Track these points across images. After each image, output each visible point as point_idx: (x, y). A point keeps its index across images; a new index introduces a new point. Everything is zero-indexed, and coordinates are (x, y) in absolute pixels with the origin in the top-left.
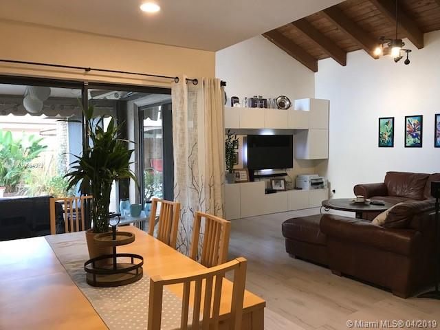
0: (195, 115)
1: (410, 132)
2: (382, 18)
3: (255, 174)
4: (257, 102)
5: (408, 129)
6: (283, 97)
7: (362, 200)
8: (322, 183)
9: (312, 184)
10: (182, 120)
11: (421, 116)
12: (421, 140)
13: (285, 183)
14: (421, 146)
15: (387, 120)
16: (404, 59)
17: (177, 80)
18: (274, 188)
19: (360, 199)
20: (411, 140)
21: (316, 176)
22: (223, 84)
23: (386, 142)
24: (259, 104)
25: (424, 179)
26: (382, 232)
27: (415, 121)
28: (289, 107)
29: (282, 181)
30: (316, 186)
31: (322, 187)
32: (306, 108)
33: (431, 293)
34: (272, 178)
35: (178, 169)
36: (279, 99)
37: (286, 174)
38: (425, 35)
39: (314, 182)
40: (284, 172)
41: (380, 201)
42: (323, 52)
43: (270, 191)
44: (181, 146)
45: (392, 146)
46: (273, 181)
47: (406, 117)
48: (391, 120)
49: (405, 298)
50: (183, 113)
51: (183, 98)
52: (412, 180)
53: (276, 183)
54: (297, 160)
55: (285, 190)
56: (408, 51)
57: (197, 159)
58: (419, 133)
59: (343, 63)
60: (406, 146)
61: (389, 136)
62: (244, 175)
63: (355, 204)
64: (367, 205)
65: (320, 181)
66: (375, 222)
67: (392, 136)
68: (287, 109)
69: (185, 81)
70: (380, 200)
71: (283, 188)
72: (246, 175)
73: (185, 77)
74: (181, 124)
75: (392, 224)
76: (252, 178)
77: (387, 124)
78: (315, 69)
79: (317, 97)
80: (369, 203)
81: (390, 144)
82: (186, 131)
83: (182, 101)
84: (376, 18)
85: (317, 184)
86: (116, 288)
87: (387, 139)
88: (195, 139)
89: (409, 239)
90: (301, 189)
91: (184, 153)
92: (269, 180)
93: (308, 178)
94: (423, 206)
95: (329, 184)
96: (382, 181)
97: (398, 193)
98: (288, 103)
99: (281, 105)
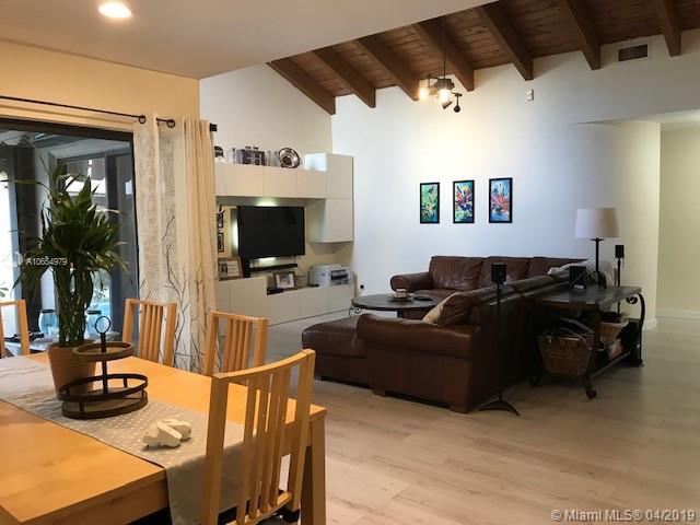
0: (172, 174)
1: (460, 203)
2: (422, 46)
3: (251, 266)
4: (250, 156)
5: (456, 199)
6: (289, 151)
7: (404, 295)
8: (345, 276)
9: (333, 278)
10: (152, 181)
11: (473, 182)
12: (473, 212)
13: (295, 278)
14: (473, 222)
15: (430, 187)
16: (454, 105)
17: (142, 120)
18: (279, 286)
19: (401, 293)
20: (461, 213)
21: (338, 267)
22: (213, 128)
23: (429, 217)
24: (253, 159)
25: (477, 266)
26: (437, 330)
27: (465, 188)
28: (297, 164)
29: (291, 276)
30: (338, 281)
31: (346, 282)
32: (322, 166)
33: (495, 403)
34: (276, 271)
35: (146, 257)
36: (283, 152)
37: (296, 265)
38: (476, 72)
39: (335, 274)
40: (292, 262)
41: (426, 296)
42: (342, 86)
43: (273, 290)
44: (151, 221)
45: (438, 222)
46: (278, 277)
47: (454, 183)
48: (436, 186)
49: (466, 412)
50: (153, 171)
51: (152, 148)
52: (463, 267)
53: (282, 278)
54: (309, 243)
55: (295, 288)
56: (458, 95)
57: (175, 241)
58: (470, 203)
59: (372, 103)
60: (454, 222)
61: (434, 208)
62: (234, 267)
63: (395, 300)
64: (410, 301)
65: (343, 273)
66: (427, 319)
67: (437, 208)
68: (295, 167)
69: (155, 121)
70: (425, 294)
71: (292, 285)
72: (237, 267)
73: (156, 116)
74: (150, 188)
75: (447, 321)
76: (247, 272)
77: (430, 191)
78: (332, 110)
79: (335, 151)
80: (412, 299)
81: (435, 220)
82: (159, 198)
83: (151, 154)
84: (416, 45)
85: (339, 278)
86: (117, 418)
87: (431, 212)
88: (172, 211)
89: (468, 336)
90: (317, 286)
91: (156, 232)
92: (271, 275)
93: (327, 270)
94: (483, 294)
95: (355, 277)
96: (426, 269)
97: (446, 285)
98: (295, 159)
99: (286, 162)
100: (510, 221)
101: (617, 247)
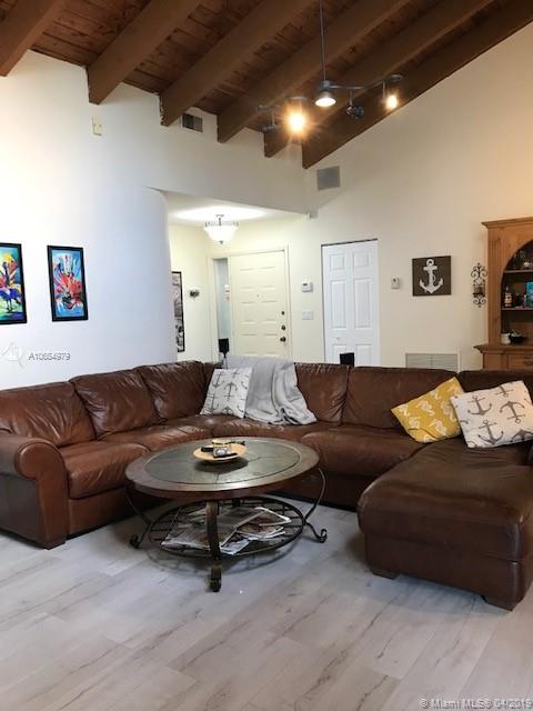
11: (19, 247)
12: (23, 304)
27: (5, 258)
58: (17, 288)
100: (85, 317)
101: (220, 341)
